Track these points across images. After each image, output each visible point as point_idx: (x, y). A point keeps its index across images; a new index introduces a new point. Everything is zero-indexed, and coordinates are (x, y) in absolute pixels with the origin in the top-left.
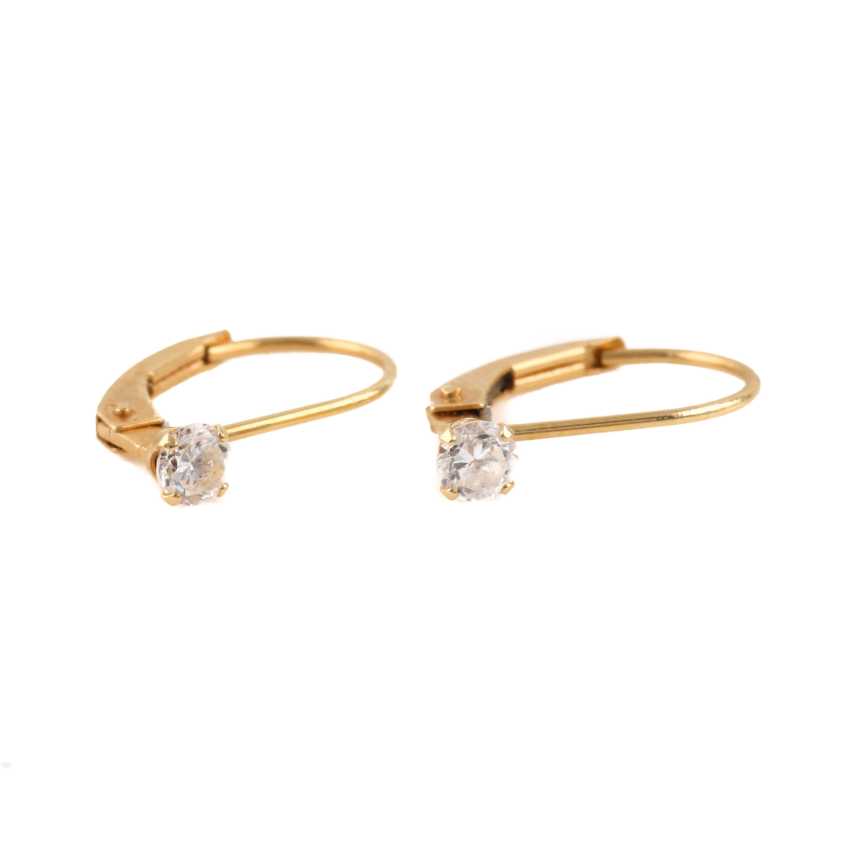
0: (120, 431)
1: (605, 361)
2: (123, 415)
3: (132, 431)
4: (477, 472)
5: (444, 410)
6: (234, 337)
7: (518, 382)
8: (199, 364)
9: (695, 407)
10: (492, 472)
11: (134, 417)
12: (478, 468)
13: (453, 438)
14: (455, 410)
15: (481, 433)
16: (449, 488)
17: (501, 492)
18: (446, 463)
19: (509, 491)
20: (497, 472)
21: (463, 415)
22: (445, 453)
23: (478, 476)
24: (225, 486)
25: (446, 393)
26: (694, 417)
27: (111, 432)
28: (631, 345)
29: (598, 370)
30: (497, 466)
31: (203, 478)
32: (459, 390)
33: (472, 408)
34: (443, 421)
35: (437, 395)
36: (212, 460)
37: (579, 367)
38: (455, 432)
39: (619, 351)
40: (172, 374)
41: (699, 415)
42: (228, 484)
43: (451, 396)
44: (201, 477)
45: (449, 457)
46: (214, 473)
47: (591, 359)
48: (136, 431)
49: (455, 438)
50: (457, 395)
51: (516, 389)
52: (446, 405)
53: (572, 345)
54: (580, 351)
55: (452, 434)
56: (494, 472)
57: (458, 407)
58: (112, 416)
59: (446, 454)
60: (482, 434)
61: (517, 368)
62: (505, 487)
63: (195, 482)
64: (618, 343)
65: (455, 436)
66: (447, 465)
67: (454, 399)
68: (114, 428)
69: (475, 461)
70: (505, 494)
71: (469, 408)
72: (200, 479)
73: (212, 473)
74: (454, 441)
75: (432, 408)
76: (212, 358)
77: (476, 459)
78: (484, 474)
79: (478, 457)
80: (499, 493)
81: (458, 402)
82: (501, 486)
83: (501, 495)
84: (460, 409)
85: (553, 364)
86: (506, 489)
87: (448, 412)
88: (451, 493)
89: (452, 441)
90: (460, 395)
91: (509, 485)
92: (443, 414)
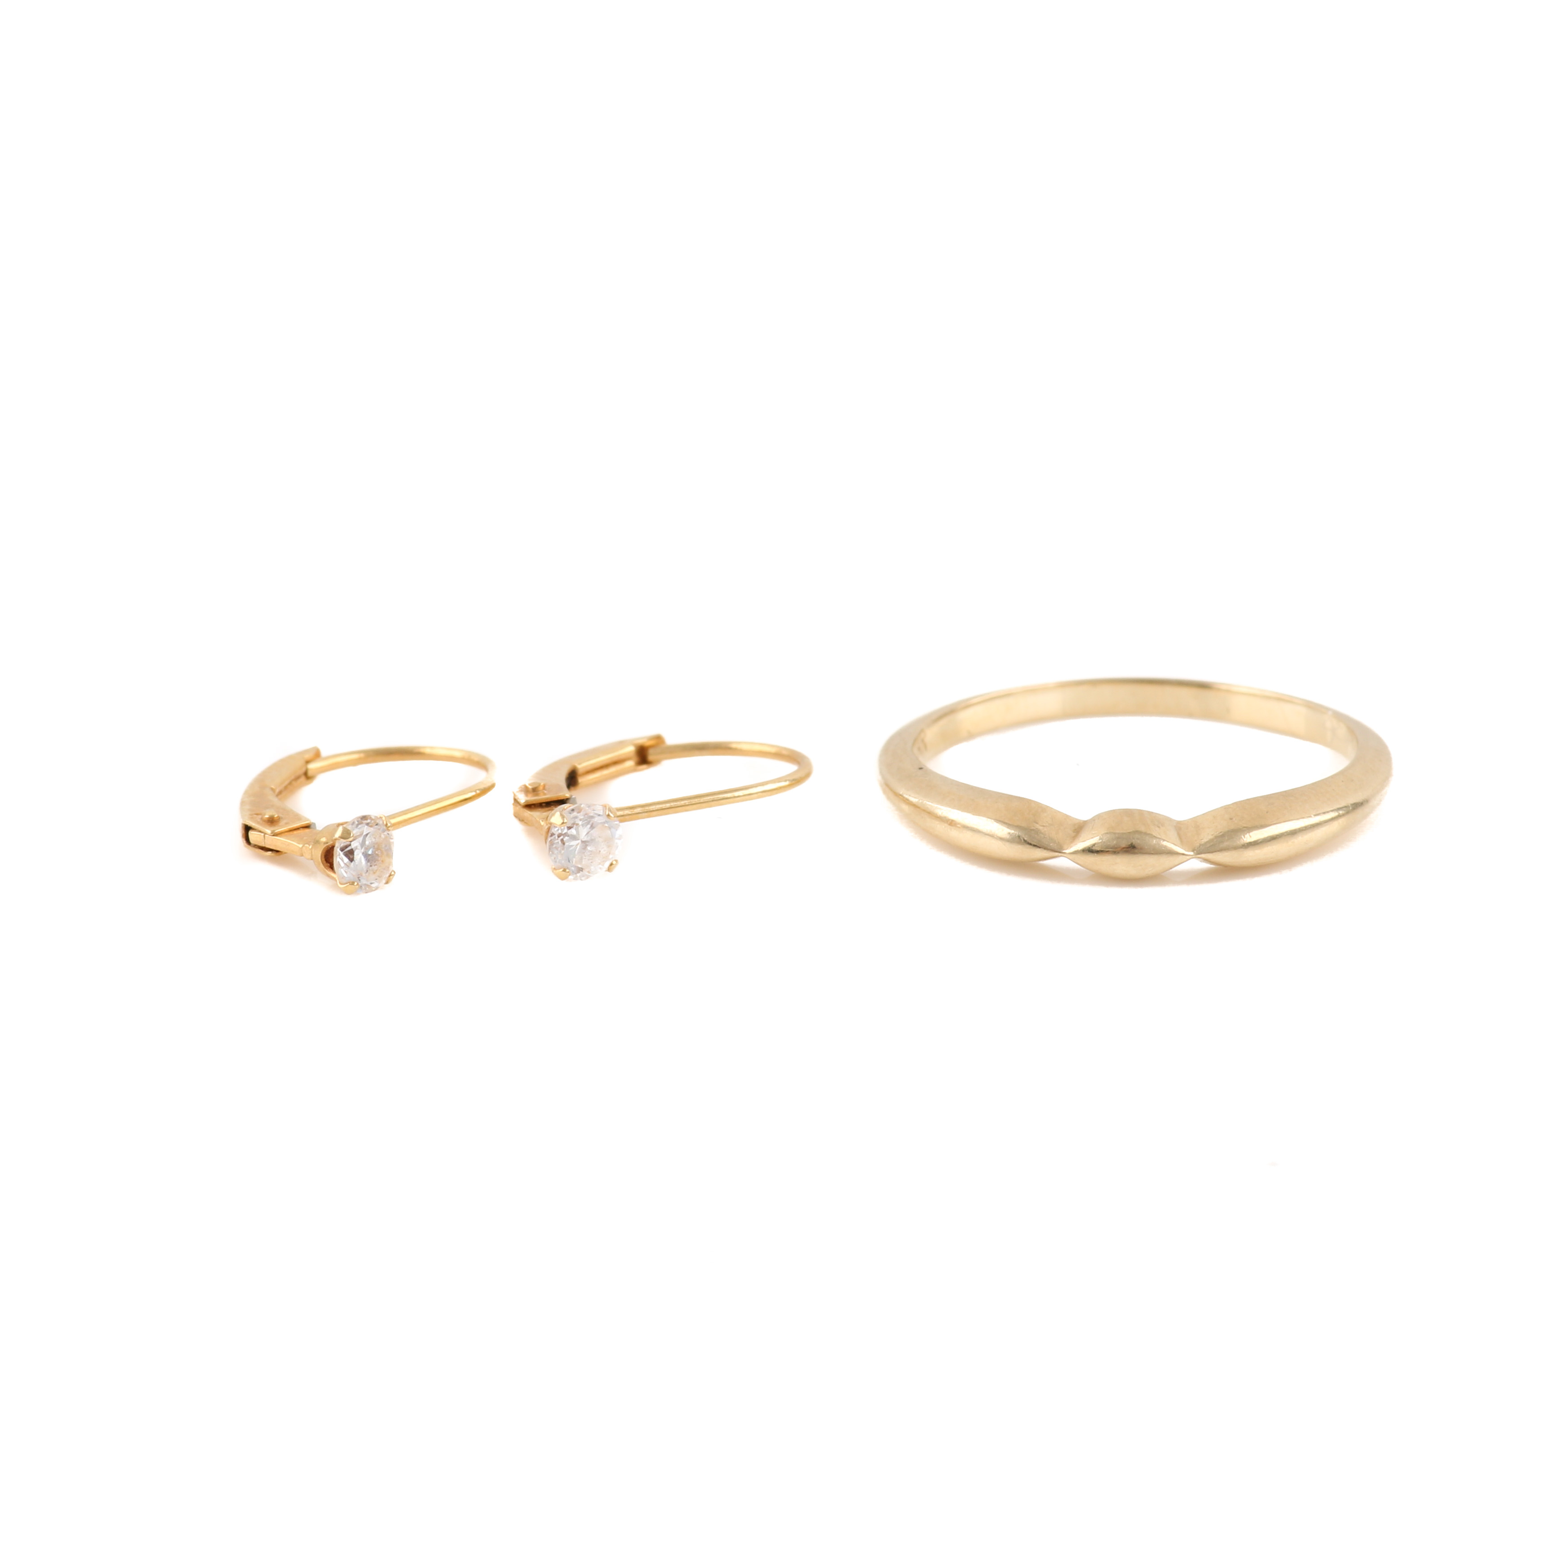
0: (275, 835)
1: (651, 758)
2: (272, 821)
3: (286, 833)
4: (584, 853)
5: (534, 802)
6: (324, 753)
7: (581, 780)
8: (303, 779)
10: (598, 851)
11: (282, 822)
12: (585, 848)
13: (564, 820)
14: (544, 801)
15: (587, 814)
16: (561, 868)
19: (615, 868)
20: (602, 851)
21: (552, 805)
23: (585, 856)
24: (393, 873)
25: (531, 788)
27: (266, 838)
28: (671, 740)
29: (644, 766)
30: (602, 845)
31: (373, 867)
32: (542, 784)
33: (560, 799)
34: (539, 811)
35: (521, 791)
36: (370, 855)
37: (630, 763)
38: (565, 815)
39: (662, 747)
40: (286, 788)
42: (395, 871)
43: (535, 790)
44: (371, 866)
45: (556, 839)
46: (382, 861)
47: (637, 759)
48: (291, 833)
49: (565, 821)
50: (541, 788)
51: (580, 785)
52: (532, 799)
53: (622, 744)
54: (630, 748)
55: (563, 817)
56: (600, 851)
57: (547, 798)
58: (261, 822)
61: (581, 767)
62: (611, 864)
63: (367, 871)
64: (659, 739)
65: (566, 818)
67: (539, 792)
68: (269, 831)
69: (583, 842)
70: (611, 872)
71: (556, 799)
72: (371, 868)
73: (380, 862)
74: (566, 823)
75: (521, 803)
76: (310, 773)
77: (583, 840)
78: (591, 854)
79: (584, 838)
80: (606, 871)
81: (545, 794)
82: (607, 864)
83: (608, 872)
84: (549, 800)
85: (608, 762)
86: (613, 866)
87: (537, 804)
88: (563, 872)
89: (563, 823)
90: (544, 788)
91: (614, 862)
92: (533, 806)
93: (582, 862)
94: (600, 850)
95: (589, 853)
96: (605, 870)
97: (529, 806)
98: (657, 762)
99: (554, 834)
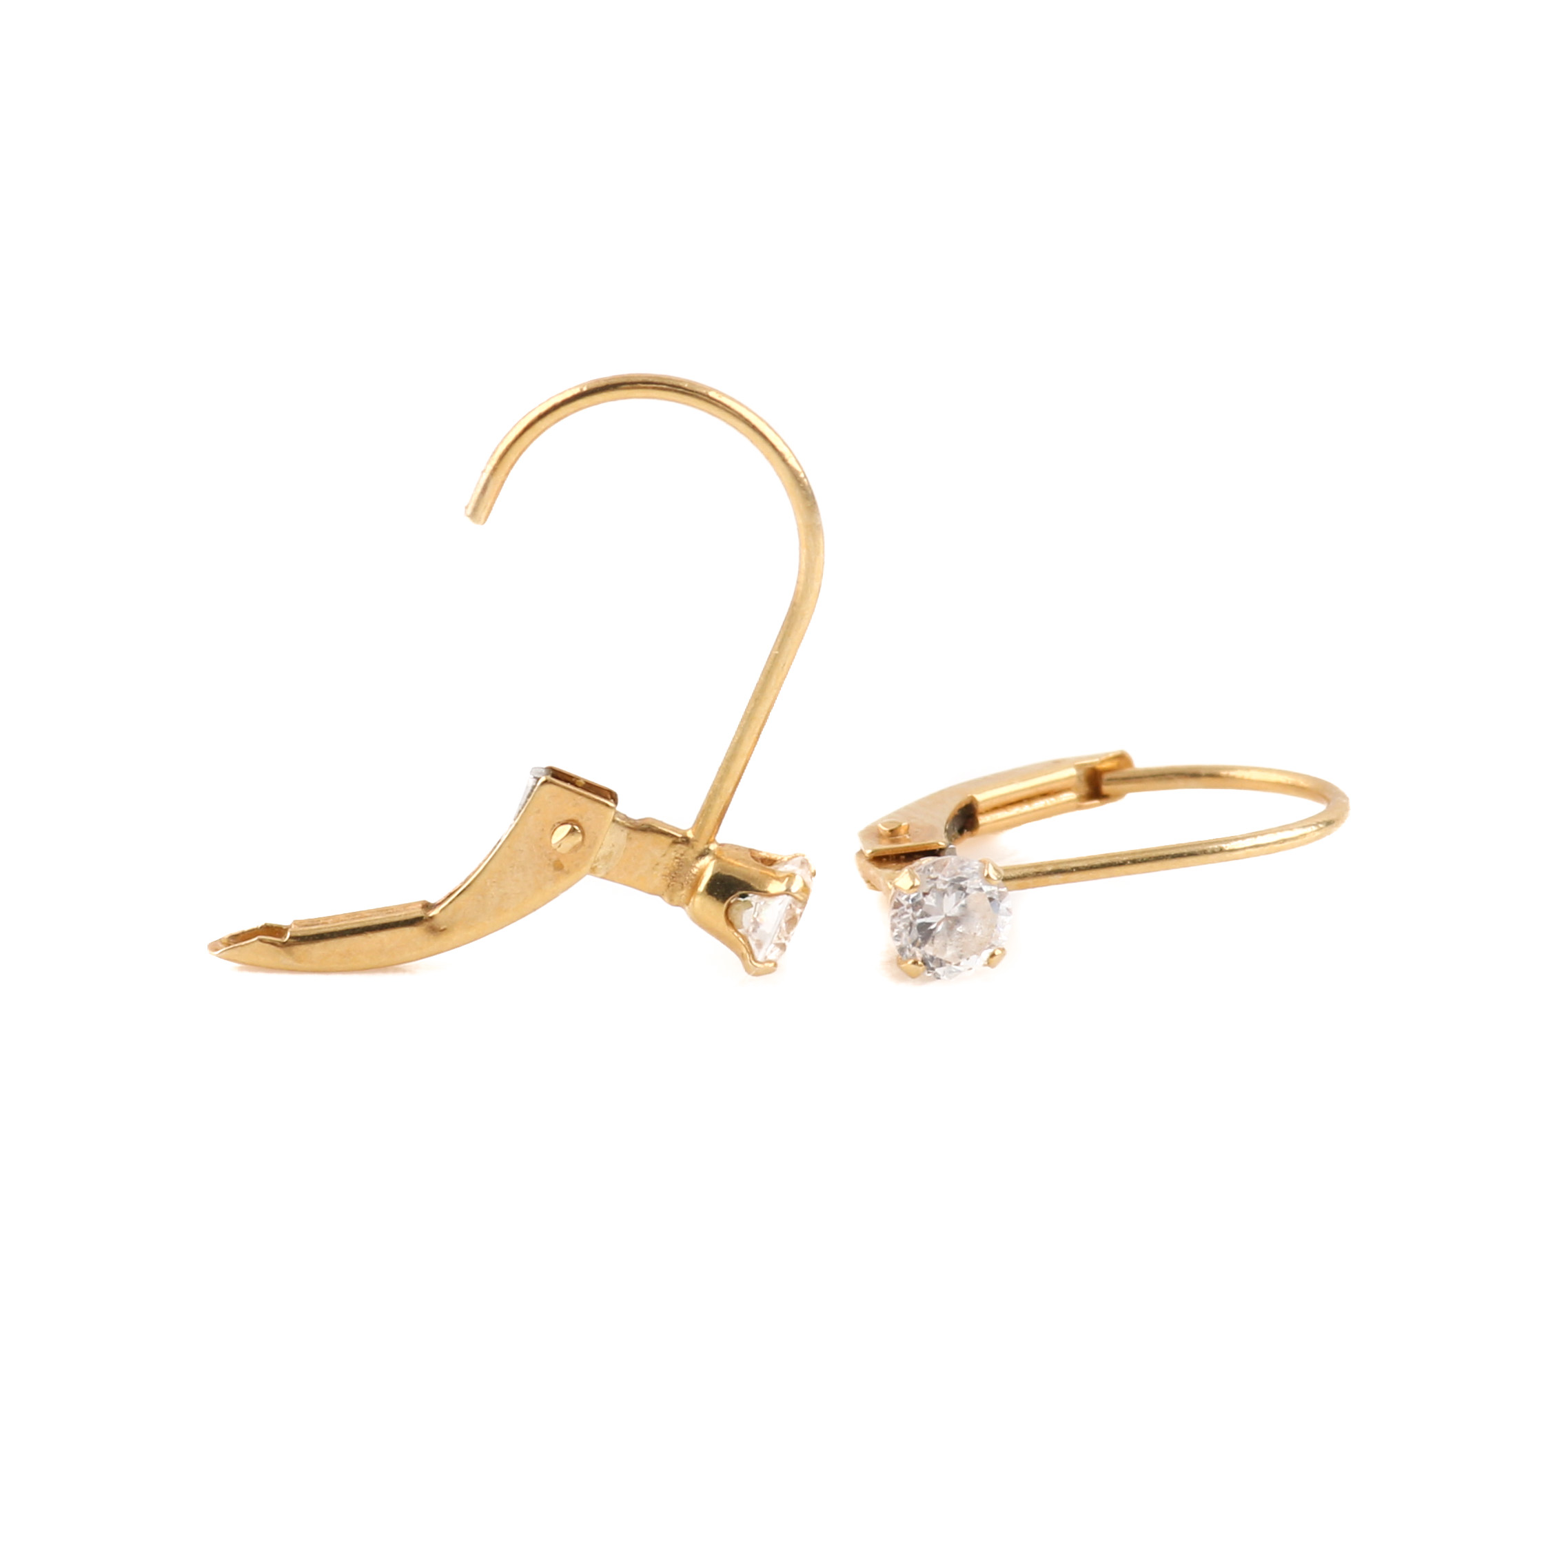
1: (1106, 789)
4: (949, 935)
5: (887, 853)
7: (982, 820)
9: (1262, 833)
10: (972, 933)
12: (951, 928)
13: (914, 882)
14: (903, 852)
15: (954, 875)
16: (910, 959)
17: (986, 963)
18: (903, 923)
19: (998, 962)
20: (979, 934)
22: (902, 908)
23: (952, 941)
25: (885, 829)
26: (1262, 848)
28: (1142, 761)
29: (1094, 802)
30: (979, 924)
32: (904, 824)
33: (927, 849)
34: (889, 868)
35: (871, 833)
37: (1071, 796)
38: (917, 874)
39: (1126, 772)
41: (1268, 844)
43: (893, 833)
45: (907, 913)
47: (1084, 789)
49: (917, 883)
50: (902, 831)
51: (981, 829)
52: (886, 846)
53: (1057, 764)
54: (1072, 772)
55: (913, 877)
56: (975, 934)
57: (905, 848)
59: (903, 910)
60: (955, 877)
62: (993, 955)
64: (1123, 760)
65: (918, 879)
66: (904, 926)
67: (898, 837)
69: (947, 918)
70: (993, 967)
71: (924, 849)
74: (917, 887)
75: (868, 852)
77: (948, 915)
78: (960, 938)
79: (950, 912)
80: (985, 965)
81: (909, 841)
82: (986, 954)
83: (988, 968)
84: (910, 851)
85: (1032, 792)
86: (995, 958)
87: (892, 856)
88: (913, 966)
89: (913, 887)
90: (907, 832)
91: (998, 952)
92: (885, 859)
93: (946, 950)
94: (976, 932)
95: (957, 936)
96: (983, 963)
97: (880, 859)
98: (1118, 796)
99: (902, 905)
